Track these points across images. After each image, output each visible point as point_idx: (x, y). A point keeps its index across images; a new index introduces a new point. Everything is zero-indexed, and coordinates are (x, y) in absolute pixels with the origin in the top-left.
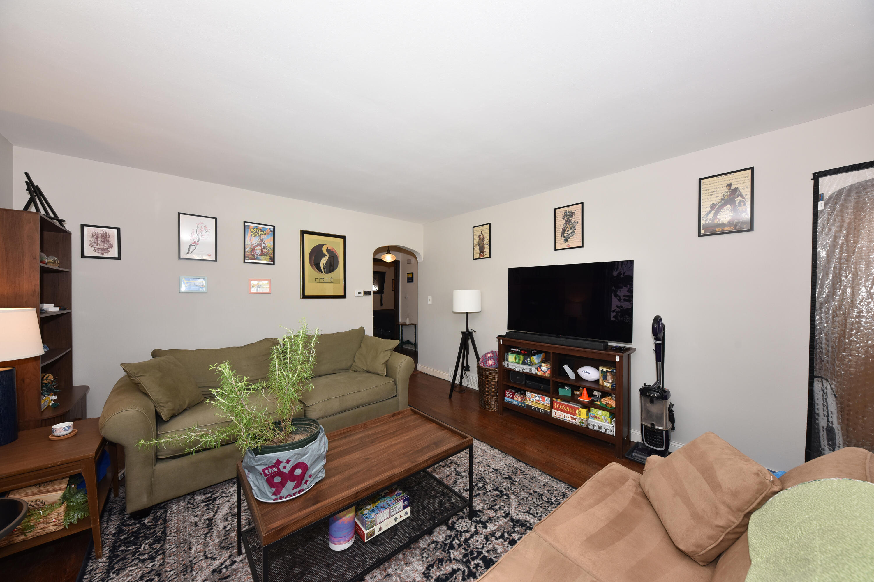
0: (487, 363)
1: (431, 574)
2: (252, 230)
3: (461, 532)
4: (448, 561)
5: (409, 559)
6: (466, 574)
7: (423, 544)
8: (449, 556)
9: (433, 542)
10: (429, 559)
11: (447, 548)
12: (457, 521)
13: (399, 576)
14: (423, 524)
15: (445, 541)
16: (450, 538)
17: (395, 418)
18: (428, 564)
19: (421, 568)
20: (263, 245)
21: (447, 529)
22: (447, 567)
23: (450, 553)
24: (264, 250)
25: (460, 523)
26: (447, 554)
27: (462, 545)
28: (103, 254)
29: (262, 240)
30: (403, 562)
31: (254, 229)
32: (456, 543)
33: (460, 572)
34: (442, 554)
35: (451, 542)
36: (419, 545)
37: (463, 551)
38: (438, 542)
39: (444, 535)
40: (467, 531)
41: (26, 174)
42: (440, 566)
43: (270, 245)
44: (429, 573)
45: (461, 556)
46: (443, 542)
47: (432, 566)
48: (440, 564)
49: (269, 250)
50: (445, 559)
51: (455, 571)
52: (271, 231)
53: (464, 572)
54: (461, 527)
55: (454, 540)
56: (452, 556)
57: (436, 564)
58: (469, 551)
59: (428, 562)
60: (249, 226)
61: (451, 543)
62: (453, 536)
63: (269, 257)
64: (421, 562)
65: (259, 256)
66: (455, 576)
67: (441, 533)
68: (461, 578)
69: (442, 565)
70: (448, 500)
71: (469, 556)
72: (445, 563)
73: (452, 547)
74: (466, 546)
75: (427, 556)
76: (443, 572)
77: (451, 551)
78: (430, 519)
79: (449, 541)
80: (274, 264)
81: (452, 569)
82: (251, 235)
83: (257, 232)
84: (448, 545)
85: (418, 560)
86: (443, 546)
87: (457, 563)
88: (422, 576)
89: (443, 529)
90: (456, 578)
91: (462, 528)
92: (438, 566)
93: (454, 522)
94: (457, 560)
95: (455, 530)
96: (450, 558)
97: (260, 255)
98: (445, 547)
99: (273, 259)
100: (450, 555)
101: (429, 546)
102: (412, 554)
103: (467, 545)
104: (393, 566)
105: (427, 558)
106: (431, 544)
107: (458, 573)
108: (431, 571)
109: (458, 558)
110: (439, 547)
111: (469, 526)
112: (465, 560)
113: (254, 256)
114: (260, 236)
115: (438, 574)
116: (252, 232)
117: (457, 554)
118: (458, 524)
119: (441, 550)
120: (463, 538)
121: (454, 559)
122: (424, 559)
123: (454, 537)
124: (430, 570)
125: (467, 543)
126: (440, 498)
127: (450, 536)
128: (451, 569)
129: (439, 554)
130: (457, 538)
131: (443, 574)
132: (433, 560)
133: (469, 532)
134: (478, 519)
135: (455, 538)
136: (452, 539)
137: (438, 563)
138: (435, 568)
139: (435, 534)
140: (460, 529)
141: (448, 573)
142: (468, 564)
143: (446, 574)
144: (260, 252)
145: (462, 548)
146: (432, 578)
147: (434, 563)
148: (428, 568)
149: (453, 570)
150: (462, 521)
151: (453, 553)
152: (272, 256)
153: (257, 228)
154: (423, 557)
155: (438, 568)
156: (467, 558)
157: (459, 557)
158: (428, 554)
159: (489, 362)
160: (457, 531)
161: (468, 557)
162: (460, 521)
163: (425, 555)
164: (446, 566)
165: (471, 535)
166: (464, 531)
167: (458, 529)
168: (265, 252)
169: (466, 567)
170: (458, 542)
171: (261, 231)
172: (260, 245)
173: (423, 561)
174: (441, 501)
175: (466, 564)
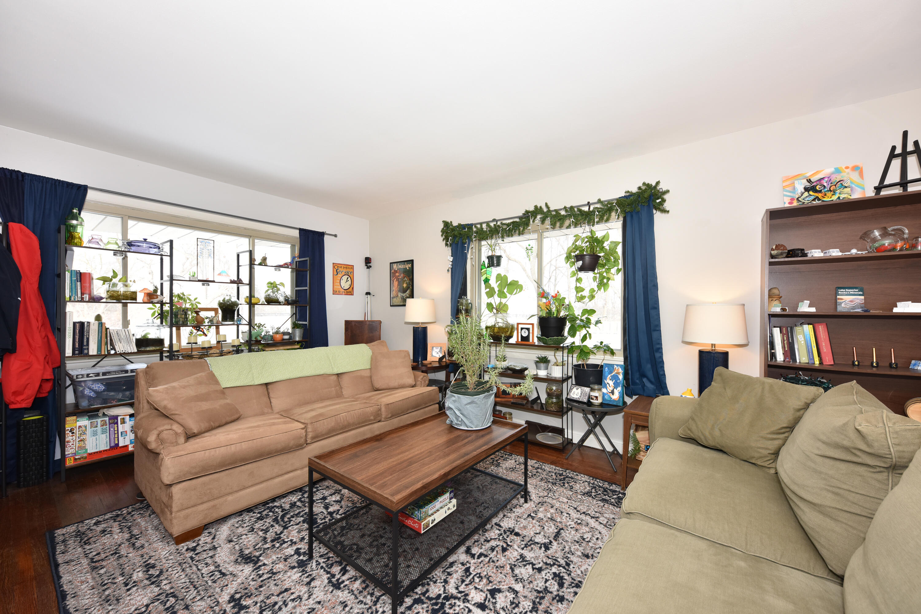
14: (371, 542)
70: (333, 576)
126: (344, 578)
134: (301, 558)
174: (343, 575)
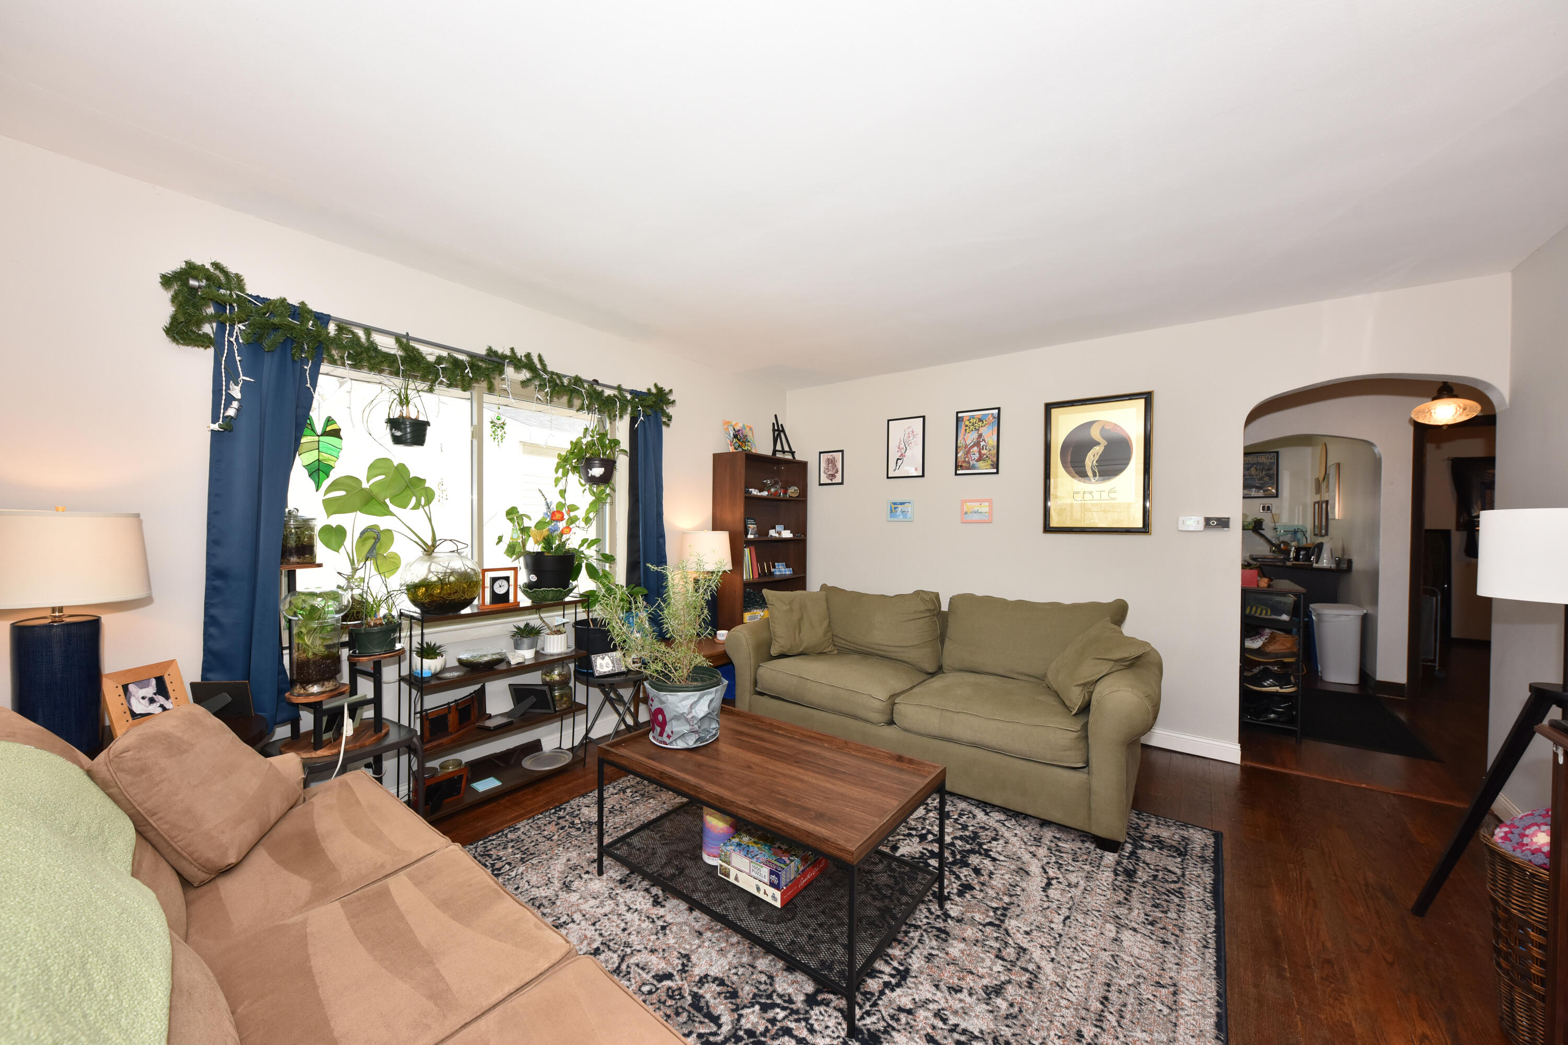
0: (1523, 836)
1: (706, 985)
2: (967, 423)
3: (806, 1020)
4: (735, 1007)
5: (729, 952)
6: (712, 1039)
7: (763, 963)
8: (745, 1007)
9: (771, 977)
10: (735, 978)
11: (763, 1001)
12: (835, 1008)
13: (700, 947)
14: (808, 954)
15: (778, 995)
16: (785, 1001)
17: (898, 764)
18: (726, 978)
19: (715, 971)
20: (982, 443)
21: (807, 995)
22: (722, 1007)
23: (753, 1006)
24: (983, 452)
25: (830, 1016)
26: (750, 1003)
27: (773, 1024)
28: (832, 480)
29: (980, 436)
30: (723, 945)
31: (969, 420)
32: (777, 1013)
33: (715, 1029)
34: (748, 994)
35: (778, 1006)
36: (758, 958)
37: (761, 1028)
38: (771, 985)
39: (790, 990)
40: (812, 1030)
41: (776, 416)
42: (723, 995)
43: (992, 441)
44: (708, 982)
45: (749, 1026)
46: (774, 991)
47: (721, 982)
48: (728, 995)
49: (990, 450)
50: (739, 1001)
51: (715, 1020)
52: (994, 418)
53: (715, 1034)
54: (821, 1018)
55: (784, 1009)
56: (744, 1012)
57: (724, 989)
58: (763, 1039)
59: (728, 977)
60: (962, 417)
61: (774, 1006)
62: (793, 1006)
63: (990, 462)
64: (727, 968)
65: (975, 463)
66: (706, 1020)
67: (796, 985)
68: (702, 1031)
69: (726, 998)
71: (752, 1040)
72: (732, 1003)
73: (765, 1008)
74: (773, 1032)
75: (739, 973)
76: (712, 1002)
77: (757, 1007)
78: (823, 963)
79: (779, 1001)
80: (997, 473)
81: (719, 1015)
82: (966, 430)
83: (973, 425)
84: (769, 1001)
85: (730, 963)
86: (764, 994)
87: (732, 1022)
88: (702, 975)
89: (806, 986)
90: (701, 1022)
91: (817, 1020)
92: (723, 993)
93: (829, 1003)
94: (738, 1020)
95: (808, 1008)
96: (742, 1008)
97: (978, 460)
98: (764, 997)
99: (996, 465)
100: (749, 1007)
101: (761, 972)
102: (742, 953)
103: (777, 1034)
104: (717, 935)
105: (736, 974)
106: (766, 975)
107: (712, 1024)
108: (712, 984)
109: (743, 1021)
110: (762, 987)
111: (829, 1032)
112: (741, 1033)
113: (968, 462)
114: (978, 430)
115: (708, 996)
116: (967, 426)
117: (753, 1018)
118: (826, 1011)
119: (756, 991)
120: (792, 1025)
121: (741, 1016)
122: (734, 971)
123: (792, 1009)
124: (713, 982)
125: (781, 1033)
127: (791, 1001)
128: (719, 1013)
129: (746, 992)
130: (790, 1014)
131: (707, 1002)
132: (733, 984)
133: (812, 1035)
135: (788, 1011)
136: (786, 1005)
137: (728, 992)
138: (719, 989)
139: (790, 976)
140: (814, 1017)
141: (711, 1009)
142: (733, 1040)
143: (708, 1007)
144: (977, 456)
145: (767, 1027)
146: (700, 988)
147: (728, 986)
148: (715, 979)
149: (719, 1017)
150: (836, 1017)
151: (754, 1012)
152: (995, 459)
153: (973, 417)
154: (736, 968)
155: (719, 994)
156: (745, 1037)
157: (746, 1024)
158: (742, 974)
159: (1534, 835)
160: (807, 1012)
161: (748, 1038)
162: (836, 1014)
163: (741, 971)
164: (726, 1004)
165: (804, 1039)
166: (812, 1025)
167: (812, 1013)
168: (984, 454)
169: (725, 1038)
170: (780, 1017)
171: (980, 420)
172: (977, 444)
173: (730, 970)
175: (731, 1037)
